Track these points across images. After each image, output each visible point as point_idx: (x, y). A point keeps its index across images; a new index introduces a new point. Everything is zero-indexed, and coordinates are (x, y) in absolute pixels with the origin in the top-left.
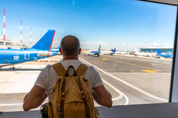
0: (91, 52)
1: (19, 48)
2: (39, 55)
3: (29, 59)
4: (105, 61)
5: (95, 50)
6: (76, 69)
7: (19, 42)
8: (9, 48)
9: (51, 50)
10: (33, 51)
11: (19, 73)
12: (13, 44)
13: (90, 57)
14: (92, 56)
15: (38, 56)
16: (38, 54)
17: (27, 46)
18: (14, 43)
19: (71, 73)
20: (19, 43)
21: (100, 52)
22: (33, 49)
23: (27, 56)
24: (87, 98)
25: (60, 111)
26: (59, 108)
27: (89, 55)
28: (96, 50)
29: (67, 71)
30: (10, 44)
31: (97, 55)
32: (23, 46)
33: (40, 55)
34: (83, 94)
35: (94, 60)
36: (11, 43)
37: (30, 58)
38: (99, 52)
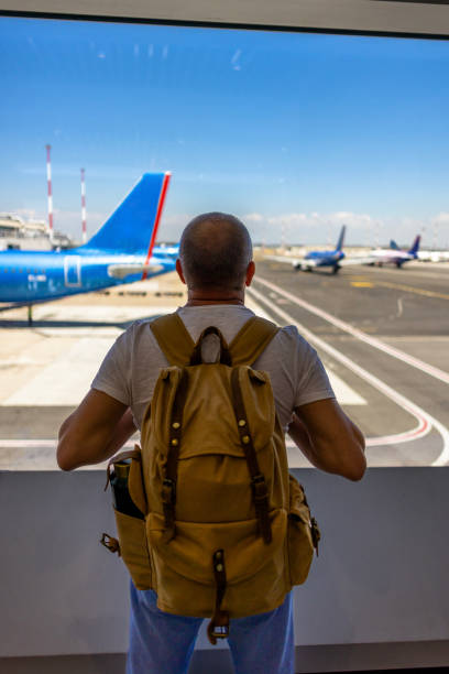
0: (307, 258)
1: (45, 245)
2: (113, 271)
3: (78, 285)
4: (362, 291)
5: (322, 249)
6: (229, 340)
7: (42, 225)
8: (10, 247)
9: (155, 251)
10: (91, 255)
11: (48, 336)
12: (23, 231)
13: (301, 275)
14: (309, 270)
15: (110, 274)
16: (110, 268)
17: (70, 237)
18: (27, 229)
19: (211, 352)
20: (42, 228)
21: (342, 257)
22: (91, 251)
23: (72, 274)
24: (258, 444)
25: (165, 483)
26: (162, 471)
27: (299, 267)
28: (328, 247)
29: (199, 348)
30: (15, 233)
31: (329, 269)
32: (57, 236)
33: (118, 271)
34: (245, 430)
35: (315, 286)
36: (18, 229)
37: (84, 283)
38: (338, 254)
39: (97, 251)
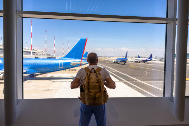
0: (117, 60)
3: (63, 67)
4: (135, 69)
5: (121, 58)
10: (66, 60)
13: (116, 64)
15: (71, 65)
16: (71, 63)
21: (127, 60)
22: (66, 59)
23: (61, 65)
27: (115, 62)
31: (123, 63)
33: (73, 64)
34: (98, 79)
35: (121, 67)
38: (125, 59)
39: (67, 59)
